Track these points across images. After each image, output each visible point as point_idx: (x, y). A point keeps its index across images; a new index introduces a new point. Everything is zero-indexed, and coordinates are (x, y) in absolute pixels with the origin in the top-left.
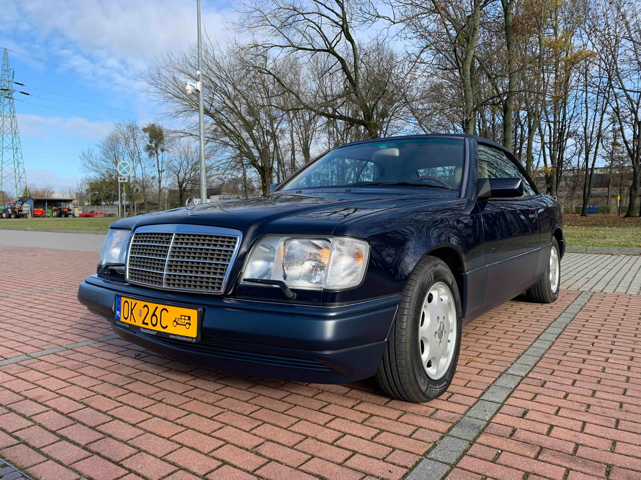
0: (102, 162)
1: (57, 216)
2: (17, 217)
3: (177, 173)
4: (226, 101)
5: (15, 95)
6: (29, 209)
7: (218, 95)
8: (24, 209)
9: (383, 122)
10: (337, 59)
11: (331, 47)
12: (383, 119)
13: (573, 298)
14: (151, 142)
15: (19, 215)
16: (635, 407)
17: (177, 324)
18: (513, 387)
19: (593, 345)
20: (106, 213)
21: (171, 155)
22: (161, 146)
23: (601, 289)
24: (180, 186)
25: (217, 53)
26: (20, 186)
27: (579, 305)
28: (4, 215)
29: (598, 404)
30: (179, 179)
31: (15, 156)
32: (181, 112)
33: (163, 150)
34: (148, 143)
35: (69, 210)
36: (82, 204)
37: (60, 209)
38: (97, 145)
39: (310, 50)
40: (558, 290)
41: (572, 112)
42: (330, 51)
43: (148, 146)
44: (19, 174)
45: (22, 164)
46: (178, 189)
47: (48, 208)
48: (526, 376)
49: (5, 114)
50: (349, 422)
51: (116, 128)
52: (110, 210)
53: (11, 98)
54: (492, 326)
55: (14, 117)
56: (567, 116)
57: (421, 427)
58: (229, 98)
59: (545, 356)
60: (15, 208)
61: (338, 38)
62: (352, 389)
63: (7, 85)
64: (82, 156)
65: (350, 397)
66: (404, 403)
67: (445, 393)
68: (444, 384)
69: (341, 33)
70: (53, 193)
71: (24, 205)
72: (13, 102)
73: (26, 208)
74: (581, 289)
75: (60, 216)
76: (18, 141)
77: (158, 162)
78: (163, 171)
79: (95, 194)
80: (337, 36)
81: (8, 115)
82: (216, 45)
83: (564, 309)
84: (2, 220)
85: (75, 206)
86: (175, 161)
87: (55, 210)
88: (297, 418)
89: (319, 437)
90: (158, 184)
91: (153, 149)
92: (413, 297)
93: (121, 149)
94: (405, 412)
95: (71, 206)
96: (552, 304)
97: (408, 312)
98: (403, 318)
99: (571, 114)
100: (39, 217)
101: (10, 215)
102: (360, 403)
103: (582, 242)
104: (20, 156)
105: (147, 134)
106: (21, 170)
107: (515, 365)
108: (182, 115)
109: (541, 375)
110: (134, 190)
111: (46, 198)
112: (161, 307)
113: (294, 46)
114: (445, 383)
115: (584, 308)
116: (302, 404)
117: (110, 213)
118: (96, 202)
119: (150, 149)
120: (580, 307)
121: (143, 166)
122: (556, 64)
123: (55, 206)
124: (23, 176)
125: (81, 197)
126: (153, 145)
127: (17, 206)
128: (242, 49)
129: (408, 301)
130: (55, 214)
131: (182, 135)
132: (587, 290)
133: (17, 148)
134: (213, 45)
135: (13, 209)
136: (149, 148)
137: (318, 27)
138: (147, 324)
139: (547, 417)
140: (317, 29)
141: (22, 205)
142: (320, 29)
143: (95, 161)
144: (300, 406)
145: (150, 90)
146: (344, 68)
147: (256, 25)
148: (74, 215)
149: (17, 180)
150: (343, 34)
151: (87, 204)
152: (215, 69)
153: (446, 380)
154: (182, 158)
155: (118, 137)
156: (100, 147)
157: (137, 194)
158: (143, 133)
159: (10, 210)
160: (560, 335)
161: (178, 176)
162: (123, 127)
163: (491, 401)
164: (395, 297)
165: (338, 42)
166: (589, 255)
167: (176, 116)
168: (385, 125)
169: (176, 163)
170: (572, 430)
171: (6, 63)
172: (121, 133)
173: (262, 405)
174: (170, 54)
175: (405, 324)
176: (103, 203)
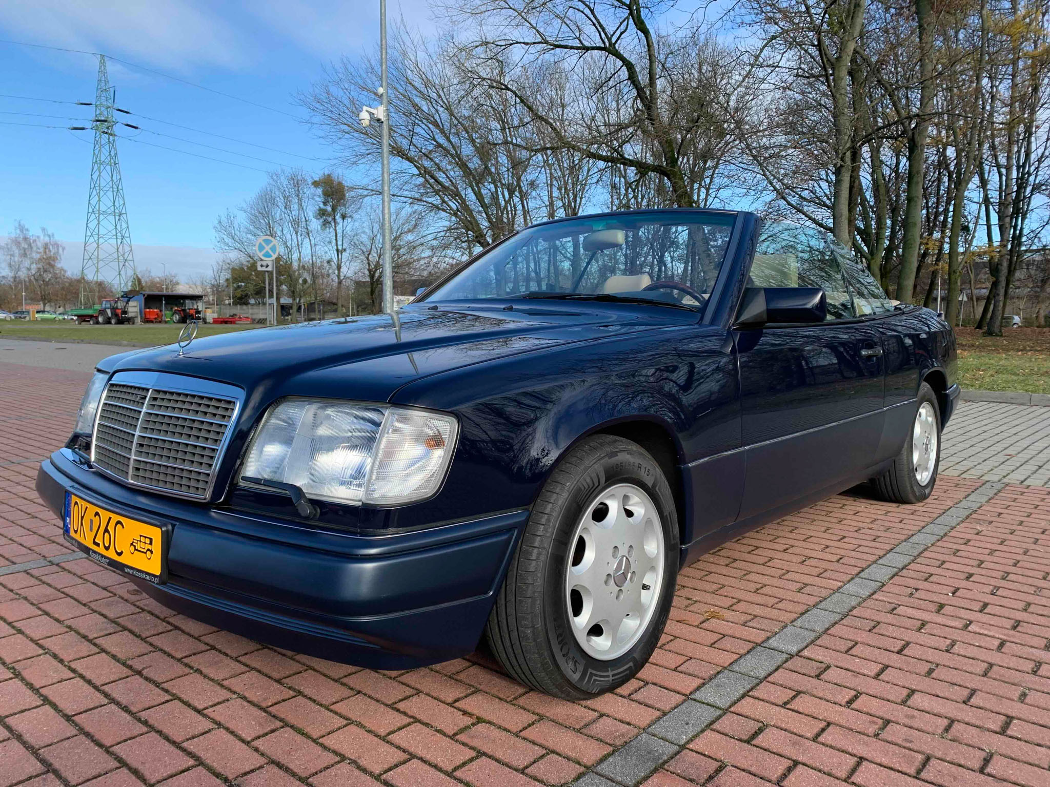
0: (249, 236)
1: (179, 322)
2: (120, 322)
3: (366, 254)
4: (436, 136)
5: (117, 129)
6: (137, 309)
7: (423, 126)
8: (130, 309)
9: (705, 169)
10: (621, 63)
11: (610, 44)
12: (705, 163)
13: (961, 495)
14: (325, 203)
15: (122, 319)
16: (974, 731)
17: (136, 550)
18: (762, 675)
19: (954, 593)
20: (254, 317)
21: (357, 224)
22: (341, 210)
23: (1022, 479)
24: (372, 276)
25: (421, 56)
26: (126, 274)
27: (969, 508)
28: (100, 319)
29: (907, 721)
30: (369, 264)
31: (118, 227)
32: (364, 156)
33: (344, 217)
34: (322, 206)
35: (198, 312)
36: (219, 302)
37: (184, 310)
38: (242, 209)
39: (577, 48)
40: (933, 480)
41: (1042, 148)
42: (611, 50)
43: (320, 209)
44: (123, 255)
45: (128, 239)
46: (368, 279)
47: (166, 309)
48: (798, 654)
49: (102, 159)
50: (432, 732)
51: (271, 181)
52: (260, 313)
53: (111, 134)
54: (785, 547)
55: (115, 164)
56: (1033, 157)
57: (553, 752)
58: (442, 131)
59: (854, 612)
60: (117, 308)
61: (623, 27)
62: (474, 663)
63: (105, 113)
64: (218, 226)
65: (460, 681)
66: (548, 698)
67: (633, 680)
68: (625, 667)
69: (627, 18)
70: (178, 284)
71: (131, 303)
72: (114, 140)
73: (134, 308)
74: (985, 478)
75: (183, 321)
76: (122, 202)
77: (336, 236)
78: (345, 250)
79: (239, 287)
80: (621, 23)
81: (107, 161)
82: (421, 42)
83: (935, 516)
84: (97, 326)
85: (209, 305)
86: (363, 235)
87: (175, 313)
88: (347, 719)
89: (362, 762)
90: (336, 272)
91: (329, 215)
92: (555, 514)
93: (278, 214)
94: (541, 718)
95: (200, 306)
96: (918, 507)
97: (542, 541)
98: (531, 554)
99: (1040, 151)
100: (152, 322)
101: (109, 319)
102: (473, 693)
103: (1026, 385)
104: (124, 226)
105: (319, 191)
106: (127, 249)
107: (789, 629)
108: (364, 160)
109: (826, 652)
110: (300, 281)
111: (165, 292)
112: (115, 518)
113: (546, 42)
114: (631, 664)
115: (974, 516)
116: (369, 692)
117: (262, 316)
118: (241, 300)
119: (324, 214)
120: (967, 513)
121: (313, 242)
122: (1014, 62)
123: (176, 305)
124: (130, 258)
125: (217, 290)
126: (329, 209)
127: (120, 305)
128: (462, 50)
129: (543, 521)
130: (177, 317)
131: (366, 193)
132: (996, 478)
133: (120, 215)
134: (415, 43)
135: (114, 310)
136: (322, 213)
137: (590, 8)
138: (98, 545)
139: (795, 744)
140: (587, 11)
141: (127, 303)
142: (592, 11)
143: (237, 233)
144: (365, 695)
145: (315, 120)
146: (632, 77)
147: (483, 8)
148: (205, 321)
149: (121, 265)
150: (631, 20)
151: (227, 302)
152: (418, 83)
153: (634, 659)
154: (375, 230)
155: (273, 195)
156: (245, 211)
157: (305, 286)
158: (313, 189)
159: (109, 311)
160: (903, 569)
161: (368, 258)
162: (282, 178)
163: (708, 704)
164: (515, 515)
165: (622, 33)
166: (1035, 408)
167: (355, 163)
168: (709, 173)
169: (364, 238)
170: (829, 775)
171: (103, 79)
172: (279, 189)
173: (302, 689)
174: (345, 60)
175: (534, 563)
176: (252, 301)
